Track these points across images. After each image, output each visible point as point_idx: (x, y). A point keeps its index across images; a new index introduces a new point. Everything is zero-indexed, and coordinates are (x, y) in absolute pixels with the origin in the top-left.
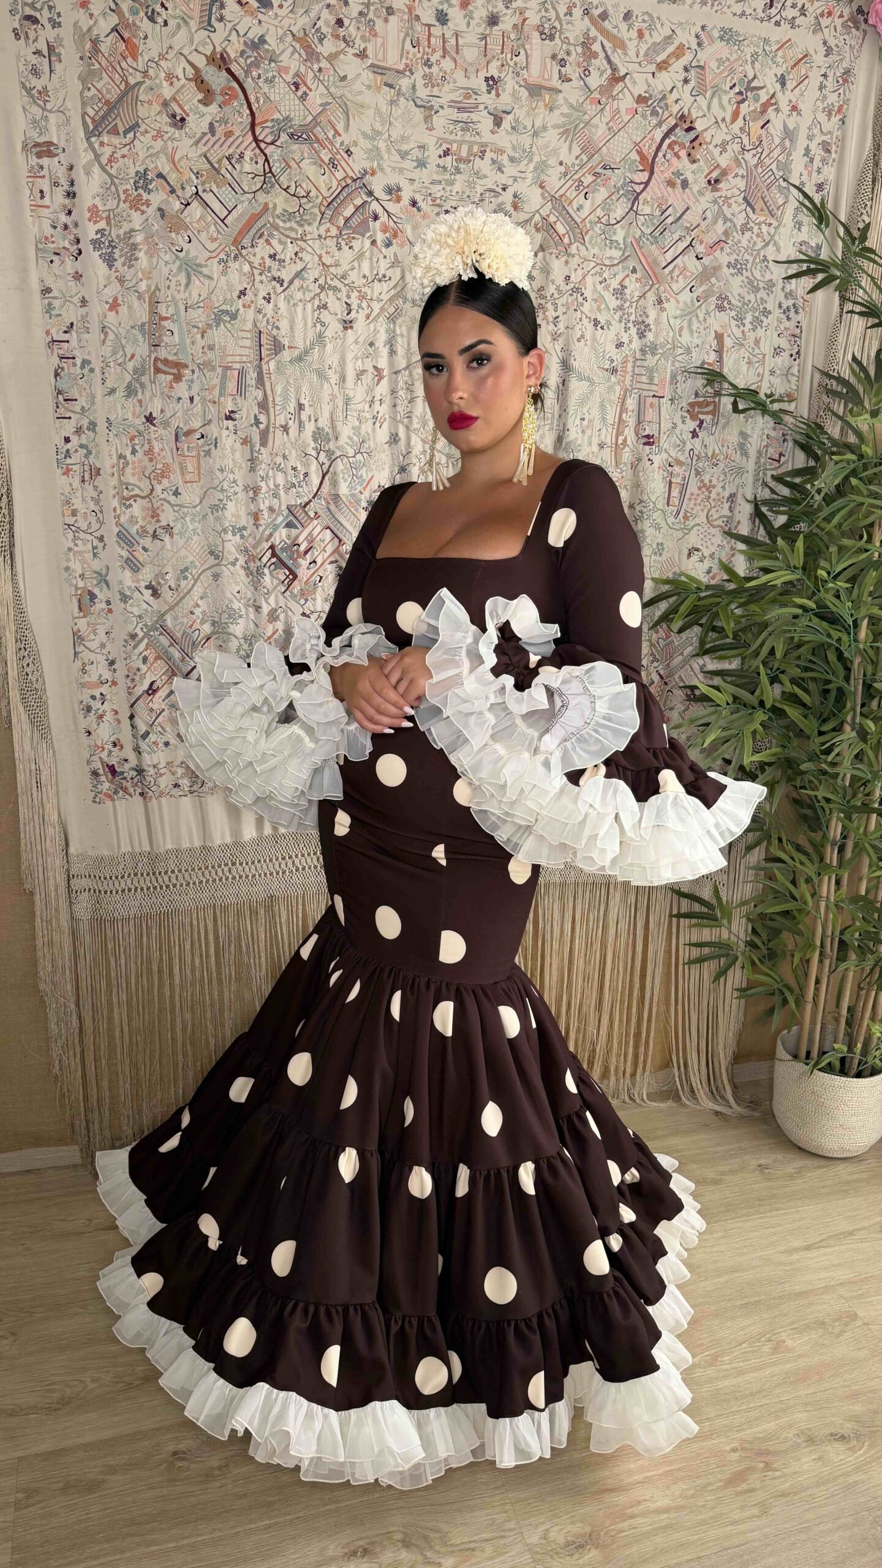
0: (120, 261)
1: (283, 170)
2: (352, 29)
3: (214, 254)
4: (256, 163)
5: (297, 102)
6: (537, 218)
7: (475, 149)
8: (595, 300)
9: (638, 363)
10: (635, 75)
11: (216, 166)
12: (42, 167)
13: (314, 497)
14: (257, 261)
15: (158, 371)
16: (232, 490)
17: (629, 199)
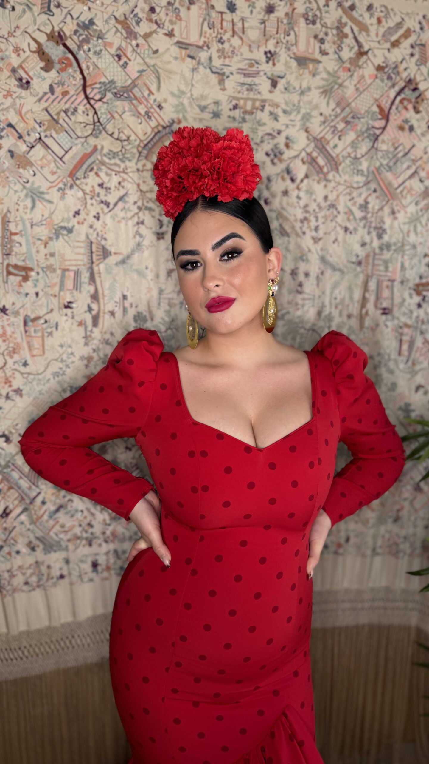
1: (109, 121)
2: (162, 15)
3: (54, 184)
4: (88, 115)
5: (120, 69)
6: (303, 154)
7: (258, 104)
8: (346, 213)
9: (377, 257)
10: (376, 51)
11: (55, 117)
14: (88, 189)
15: (9, 273)
16: (70, 360)
17: (371, 140)
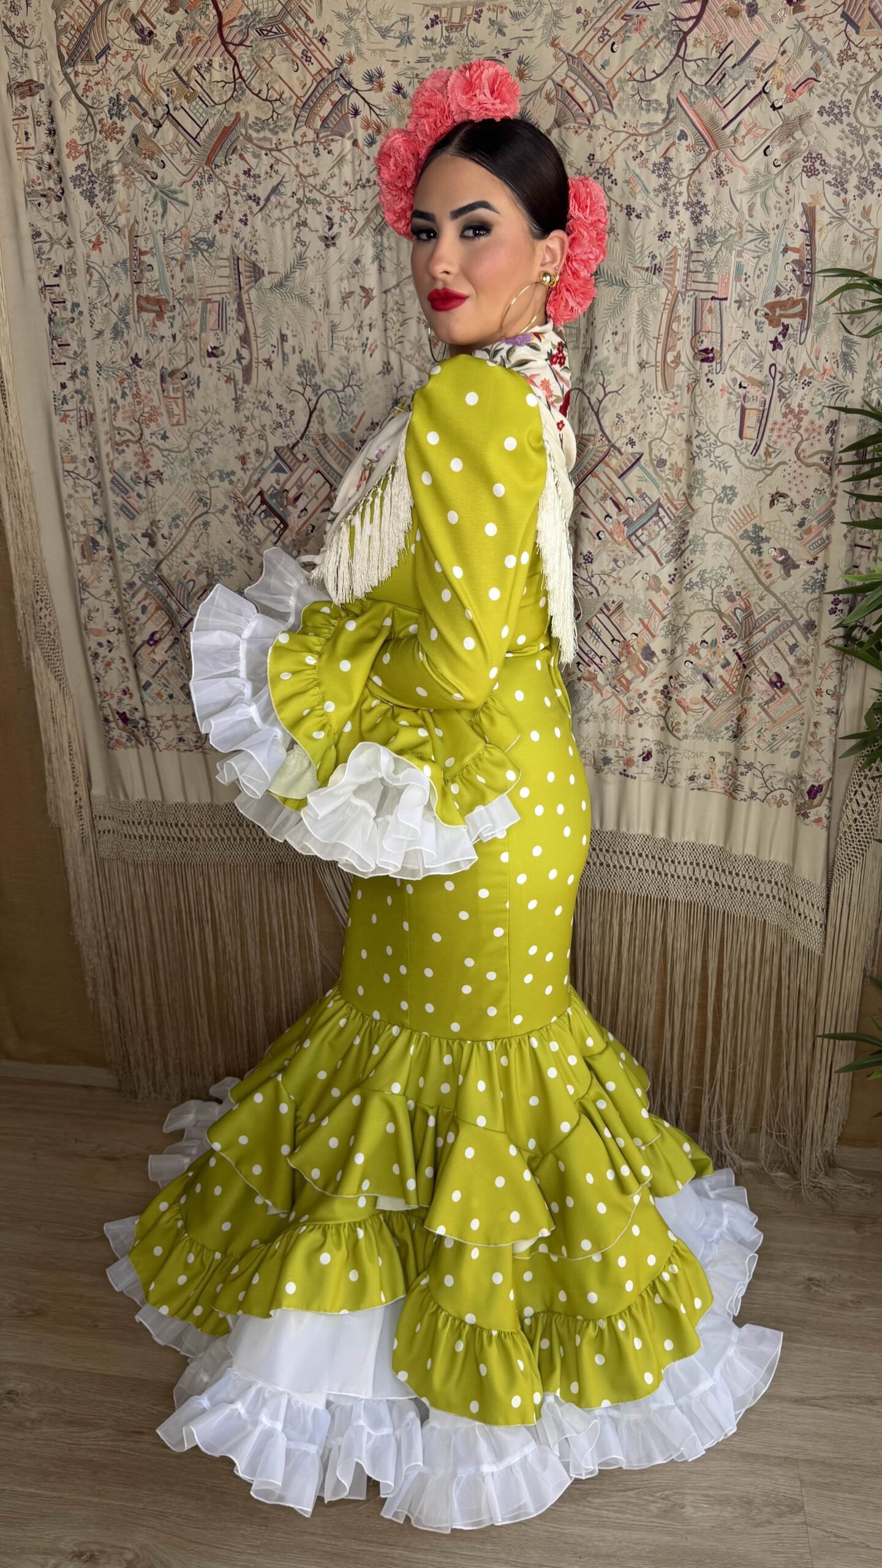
0: (101, 195)
1: (254, 73)
3: (188, 178)
4: (226, 69)
6: (550, 85)
7: (469, 10)
8: (628, 182)
9: (694, 257)
11: (185, 78)
12: (25, 108)
13: (301, 438)
14: (230, 179)
15: (141, 309)
16: (218, 433)
17: (673, 42)
